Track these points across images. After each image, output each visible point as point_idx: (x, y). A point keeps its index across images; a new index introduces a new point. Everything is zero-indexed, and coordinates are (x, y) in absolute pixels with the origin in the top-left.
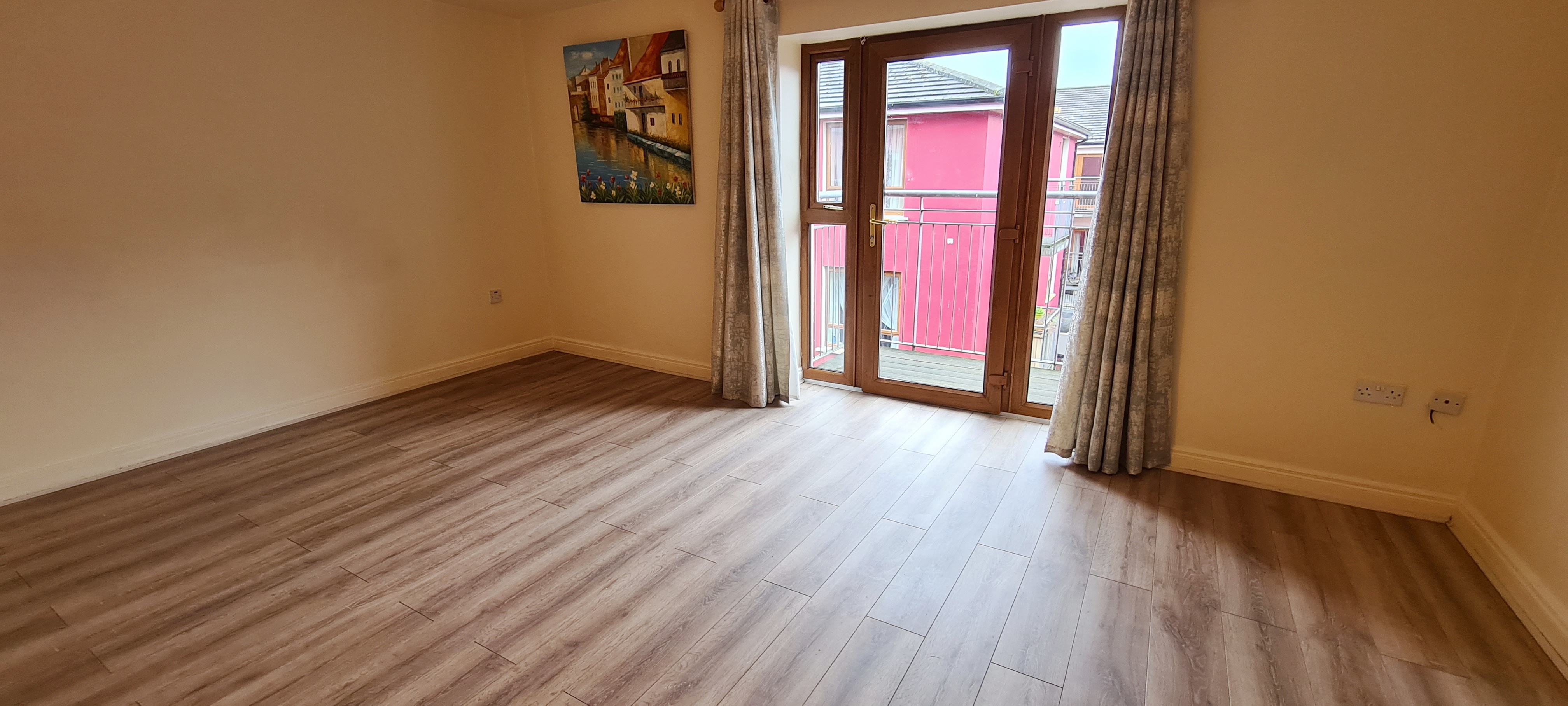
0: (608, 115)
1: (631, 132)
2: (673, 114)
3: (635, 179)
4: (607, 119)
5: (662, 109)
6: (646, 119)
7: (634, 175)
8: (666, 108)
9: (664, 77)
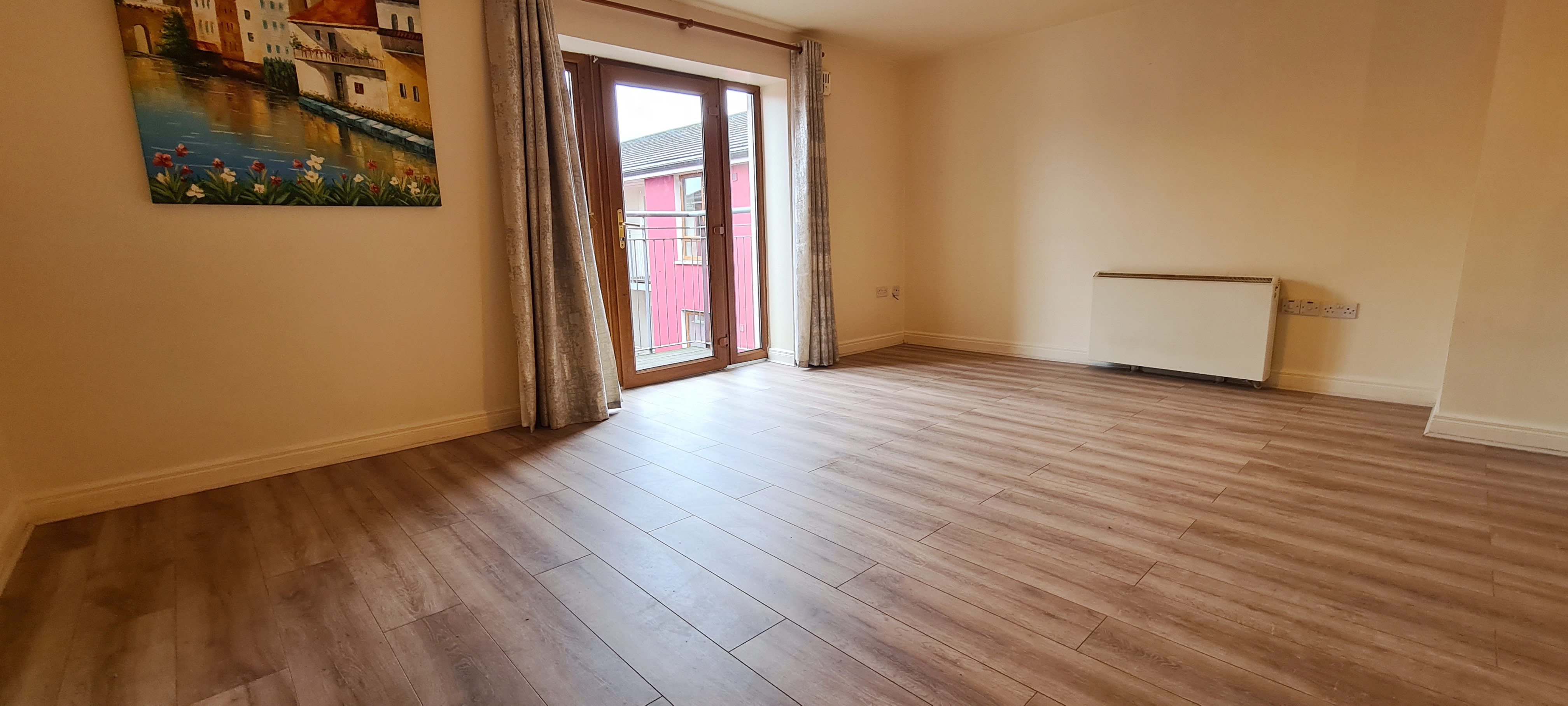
0: (246, 60)
1: (307, 96)
2: (401, 85)
3: (319, 167)
4: (241, 66)
5: (380, 74)
6: (343, 82)
7: (316, 161)
8: (387, 74)
9: (382, 32)
